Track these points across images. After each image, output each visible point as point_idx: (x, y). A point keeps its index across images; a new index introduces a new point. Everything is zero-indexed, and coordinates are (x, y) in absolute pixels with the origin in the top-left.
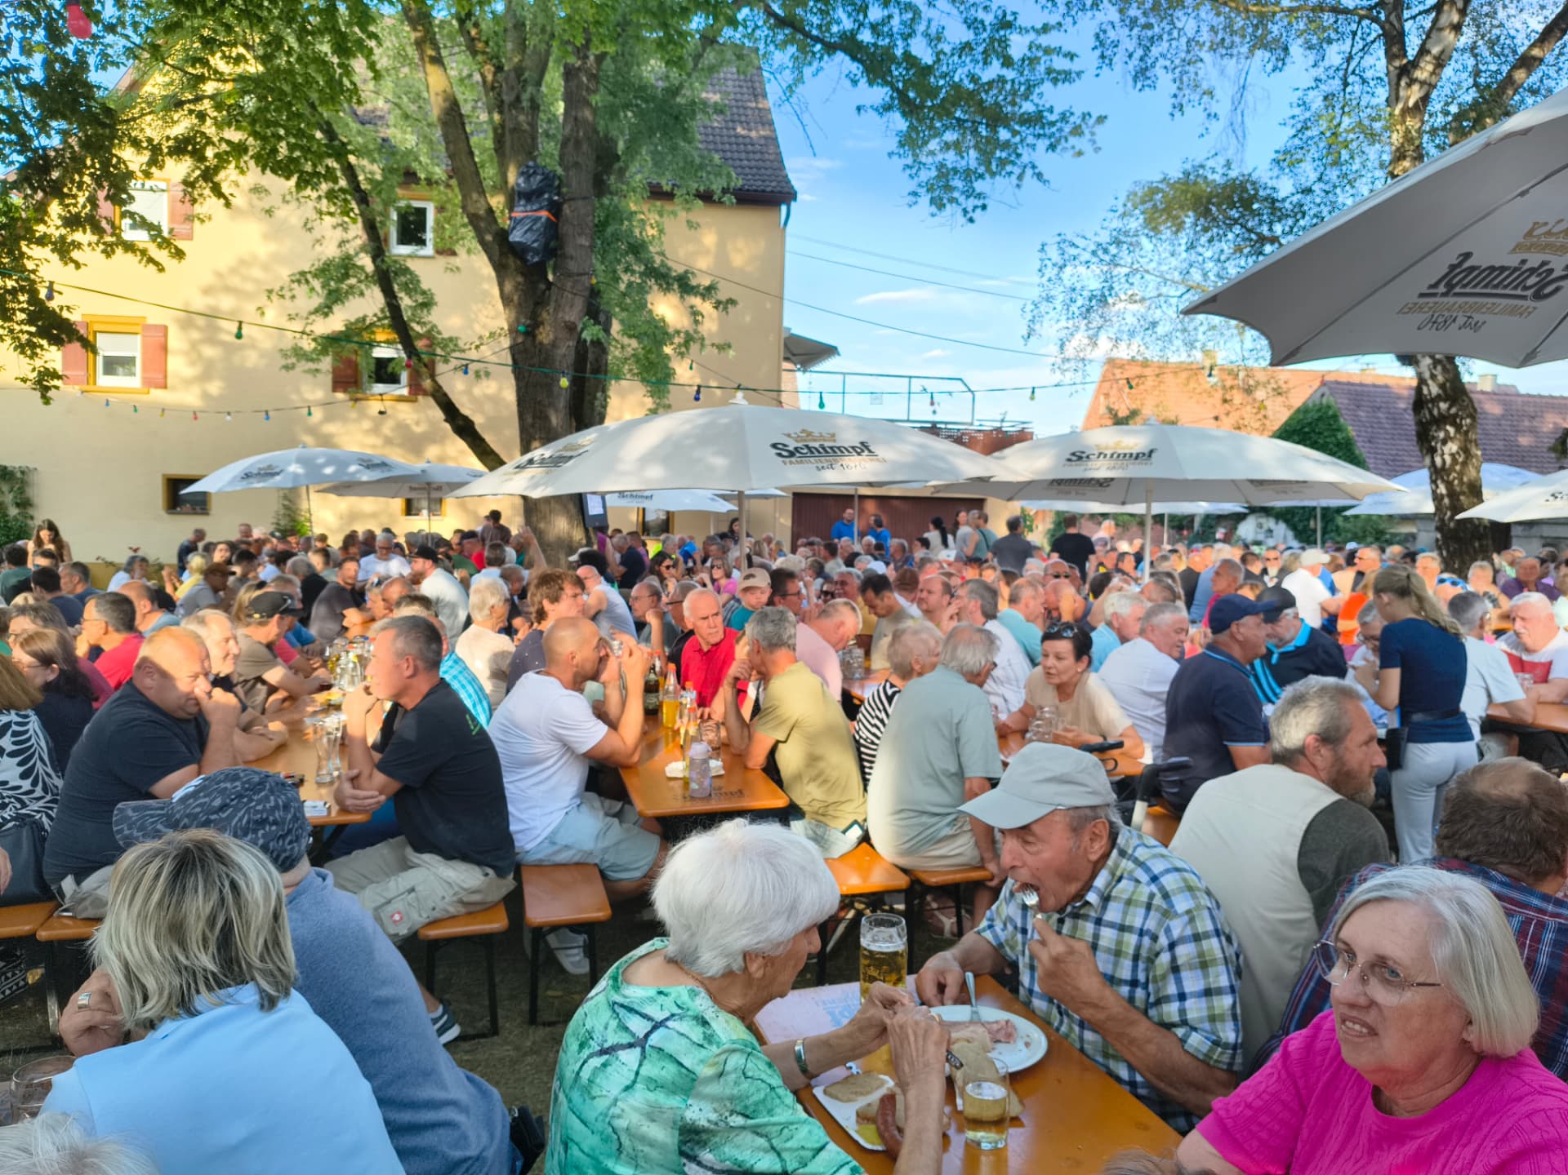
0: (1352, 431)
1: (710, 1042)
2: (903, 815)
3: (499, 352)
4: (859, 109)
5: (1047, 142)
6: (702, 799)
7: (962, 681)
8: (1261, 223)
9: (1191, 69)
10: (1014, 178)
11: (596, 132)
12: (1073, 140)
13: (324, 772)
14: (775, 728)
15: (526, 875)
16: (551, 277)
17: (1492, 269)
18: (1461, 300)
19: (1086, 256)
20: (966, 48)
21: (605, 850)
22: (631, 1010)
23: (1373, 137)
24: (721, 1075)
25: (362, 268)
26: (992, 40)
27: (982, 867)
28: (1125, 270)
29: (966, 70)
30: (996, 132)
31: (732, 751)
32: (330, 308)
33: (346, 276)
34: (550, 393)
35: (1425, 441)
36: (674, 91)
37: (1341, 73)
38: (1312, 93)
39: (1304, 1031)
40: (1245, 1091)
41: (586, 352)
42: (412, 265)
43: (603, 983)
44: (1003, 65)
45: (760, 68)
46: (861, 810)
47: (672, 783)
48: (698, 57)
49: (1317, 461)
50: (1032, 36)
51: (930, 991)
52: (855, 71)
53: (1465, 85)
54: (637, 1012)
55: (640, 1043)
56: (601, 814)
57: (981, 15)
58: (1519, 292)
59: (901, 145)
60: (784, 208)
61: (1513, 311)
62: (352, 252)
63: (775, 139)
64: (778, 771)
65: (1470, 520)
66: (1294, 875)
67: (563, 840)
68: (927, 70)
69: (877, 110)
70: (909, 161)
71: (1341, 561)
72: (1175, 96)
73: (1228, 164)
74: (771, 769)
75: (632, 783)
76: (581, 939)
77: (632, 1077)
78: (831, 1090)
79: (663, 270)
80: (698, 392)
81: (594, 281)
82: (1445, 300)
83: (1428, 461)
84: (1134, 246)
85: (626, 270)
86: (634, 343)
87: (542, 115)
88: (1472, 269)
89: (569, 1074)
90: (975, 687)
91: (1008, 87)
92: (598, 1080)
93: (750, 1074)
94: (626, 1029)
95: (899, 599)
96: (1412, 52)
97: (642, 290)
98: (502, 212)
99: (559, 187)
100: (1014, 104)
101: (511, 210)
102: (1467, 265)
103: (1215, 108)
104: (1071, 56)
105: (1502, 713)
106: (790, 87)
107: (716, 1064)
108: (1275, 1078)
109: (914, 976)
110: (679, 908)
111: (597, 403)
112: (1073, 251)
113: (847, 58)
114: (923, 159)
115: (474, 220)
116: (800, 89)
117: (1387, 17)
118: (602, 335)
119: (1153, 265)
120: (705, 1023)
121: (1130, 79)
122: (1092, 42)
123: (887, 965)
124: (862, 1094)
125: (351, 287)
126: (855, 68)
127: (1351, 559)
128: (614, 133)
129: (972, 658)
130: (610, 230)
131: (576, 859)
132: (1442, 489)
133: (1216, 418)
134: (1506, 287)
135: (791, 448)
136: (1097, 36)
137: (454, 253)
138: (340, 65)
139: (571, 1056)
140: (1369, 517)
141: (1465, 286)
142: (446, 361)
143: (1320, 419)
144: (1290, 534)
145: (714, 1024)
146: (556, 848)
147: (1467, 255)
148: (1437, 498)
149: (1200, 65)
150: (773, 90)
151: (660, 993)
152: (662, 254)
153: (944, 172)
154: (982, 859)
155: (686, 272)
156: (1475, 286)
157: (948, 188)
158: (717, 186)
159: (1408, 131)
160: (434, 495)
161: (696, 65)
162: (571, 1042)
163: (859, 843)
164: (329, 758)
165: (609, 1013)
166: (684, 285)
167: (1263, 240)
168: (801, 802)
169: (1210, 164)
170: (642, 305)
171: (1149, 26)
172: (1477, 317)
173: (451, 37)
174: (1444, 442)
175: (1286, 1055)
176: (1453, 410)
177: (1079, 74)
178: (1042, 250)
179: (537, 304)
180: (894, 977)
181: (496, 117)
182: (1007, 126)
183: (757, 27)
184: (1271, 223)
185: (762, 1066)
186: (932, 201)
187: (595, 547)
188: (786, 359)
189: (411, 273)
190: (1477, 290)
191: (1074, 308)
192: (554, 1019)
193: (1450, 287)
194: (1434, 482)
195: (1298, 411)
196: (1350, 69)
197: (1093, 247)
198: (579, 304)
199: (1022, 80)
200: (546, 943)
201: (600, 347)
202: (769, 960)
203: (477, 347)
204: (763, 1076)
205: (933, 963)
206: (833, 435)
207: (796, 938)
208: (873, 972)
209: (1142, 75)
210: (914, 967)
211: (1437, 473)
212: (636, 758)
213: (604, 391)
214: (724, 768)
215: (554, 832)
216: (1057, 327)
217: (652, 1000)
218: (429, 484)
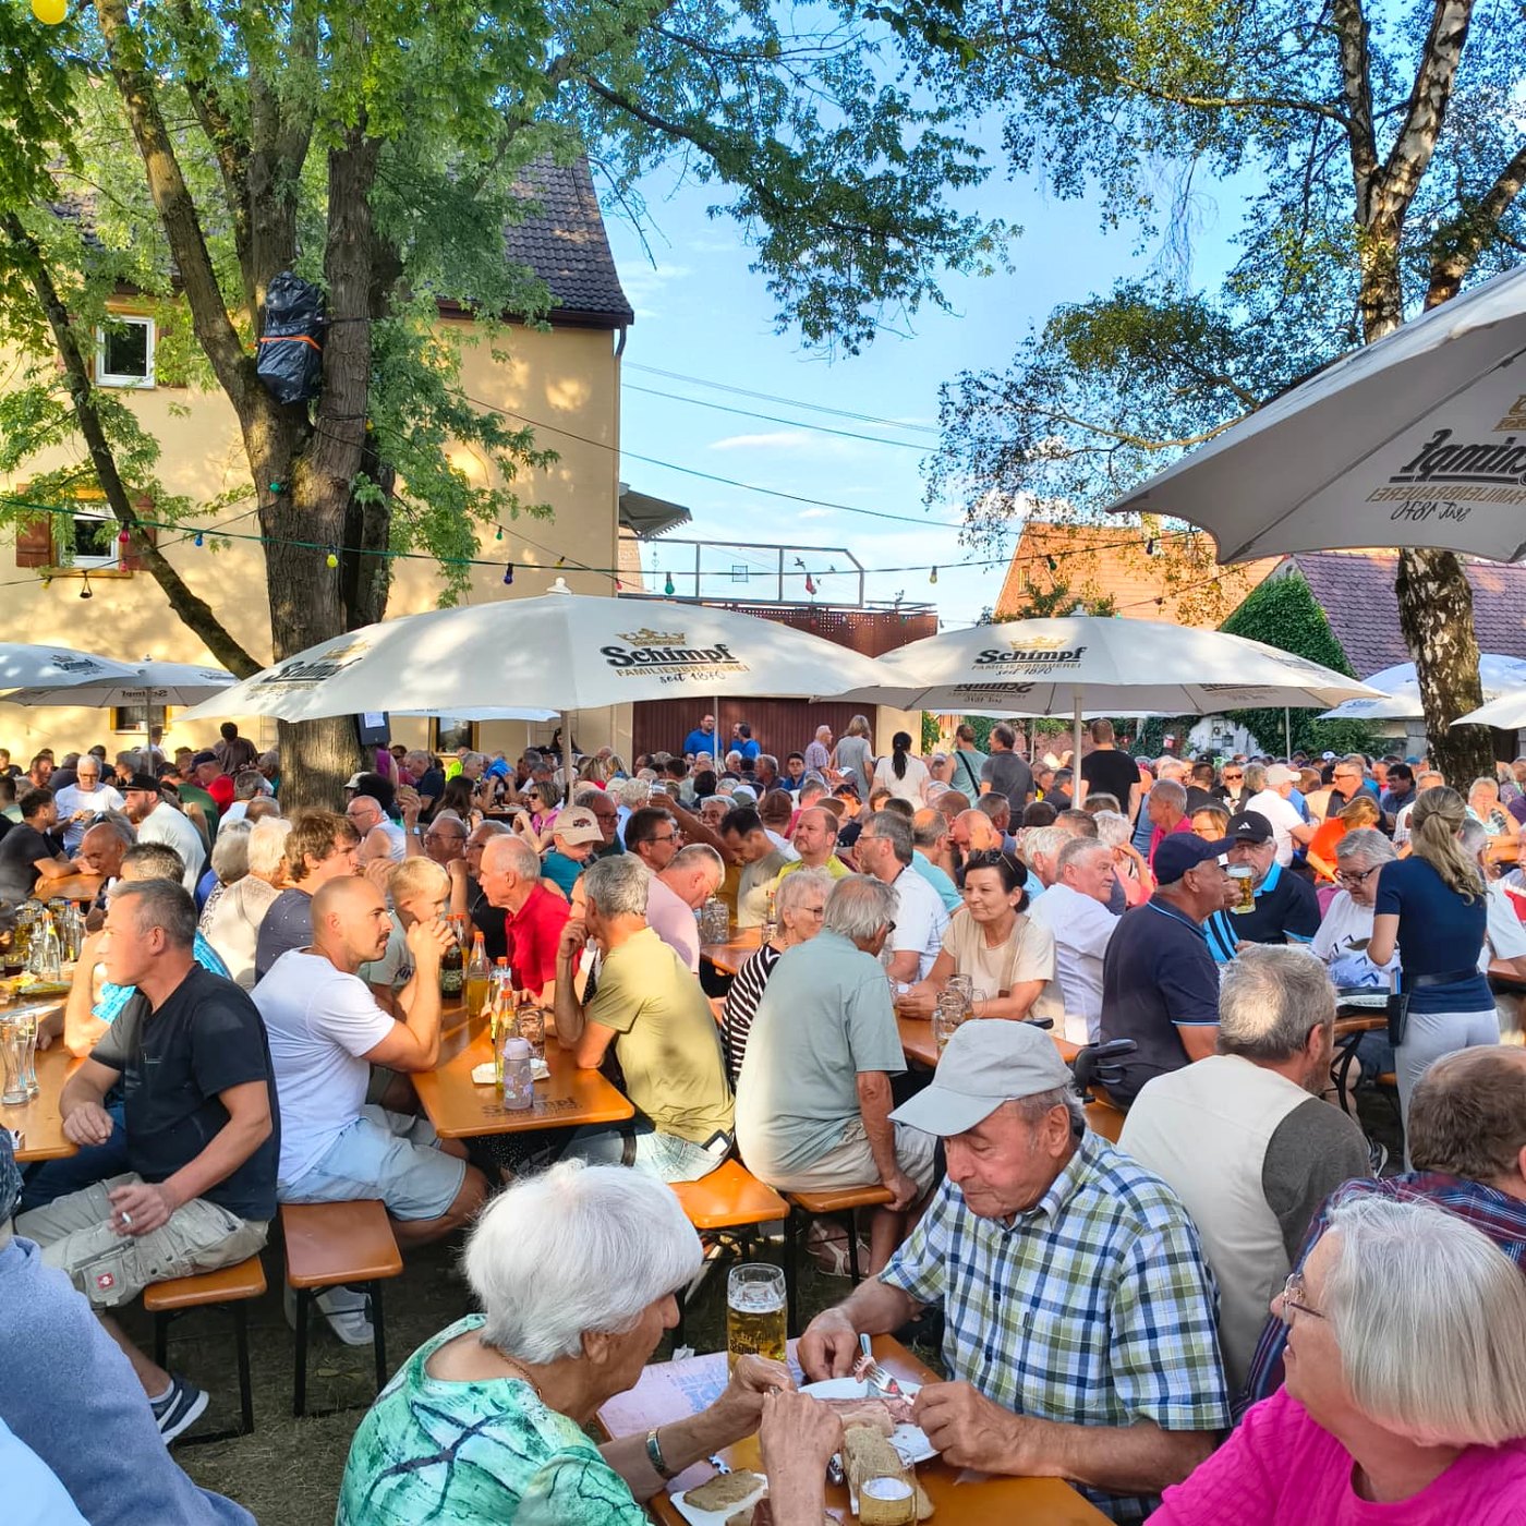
0: (1325, 613)
1: (536, 1453)
2: (780, 1123)
3: (244, 517)
4: (711, 211)
5: (947, 256)
6: (520, 1111)
7: (852, 949)
8: (1211, 358)
9: (1125, 171)
10: (906, 300)
11: (372, 232)
12: (979, 255)
13: (15, 1088)
14: (616, 1014)
15: (289, 1220)
16: (312, 420)
17: (1475, 448)
18: (1440, 485)
19: (997, 400)
20: (843, 136)
21: (393, 1181)
22: (435, 1413)
23: (1341, 259)
24: (549, 1495)
25: (59, 405)
26: (877, 126)
27: (881, 1187)
28: (1044, 418)
29: (845, 165)
30: (884, 242)
31: (561, 1048)
32: (16, 459)
33: (38, 415)
34: (312, 571)
35: (1413, 632)
36: (472, 185)
37: (1302, 179)
38: (1268, 203)
39: (1270, 1400)
40: (1201, 1478)
41: (361, 515)
42: (126, 401)
43: (401, 1376)
44: (891, 159)
45: (584, 156)
46: (727, 1117)
47: (481, 1091)
48: (504, 141)
49: (1282, 661)
50: (926, 124)
51: (816, 1360)
52: (705, 163)
53: (1448, 197)
54: (443, 1416)
55: (447, 1456)
56: (388, 1133)
57: (861, 95)
58: (1507, 475)
59: (766, 256)
60: (617, 332)
61: (1501, 496)
62: (45, 385)
63: (606, 243)
64: (619, 1069)
65: (1468, 726)
66: (1257, 1195)
67: (335, 1169)
68: (796, 164)
69: (733, 212)
70: (775, 277)
71: (1317, 777)
72: (1105, 205)
73: (1170, 287)
74: (612, 1069)
75: (429, 1095)
76: (362, 1299)
77: (438, 1501)
78: (694, 1496)
79: (461, 412)
80: (510, 572)
81: (370, 426)
82: (1422, 484)
83: (1415, 653)
84: (1056, 388)
85: (413, 413)
86: (424, 505)
87: (300, 212)
88: (1452, 448)
89: (357, 1500)
90: (868, 955)
91: (899, 186)
92: (393, 1507)
93: (587, 1491)
94: (429, 1438)
95: (773, 836)
96: (1382, 157)
97: (435, 437)
98: (248, 334)
99: (324, 304)
100: (905, 209)
101: (260, 334)
102: (1445, 444)
103: (1153, 220)
104: (976, 152)
105: (1509, 971)
106: (622, 180)
107: (545, 1479)
108: (1237, 1458)
109: (796, 1341)
110: (499, 1278)
111: (376, 583)
112: (981, 394)
113: (694, 146)
114: (794, 275)
115: (210, 346)
116: (636, 184)
117: (1353, 113)
118: (381, 496)
119: (1080, 410)
120: (528, 1427)
121: (1050, 183)
122: (1001, 139)
123: (761, 1332)
124: (733, 1500)
125: (45, 430)
126: (702, 158)
127: (1328, 775)
128: (395, 236)
129: (864, 918)
130: (392, 358)
131: (354, 1195)
132: (1434, 688)
133: (1159, 602)
134: (1492, 469)
135: (628, 654)
136: (1007, 132)
137: (183, 385)
138: (30, 147)
139: (359, 1476)
140: (1349, 721)
141: (1445, 468)
142: (171, 527)
143: (1287, 598)
144: (1253, 741)
145: (540, 1428)
146: (329, 1180)
147: (1445, 433)
148: (1426, 698)
149: (1134, 166)
150: (602, 184)
151: (474, 1389)
152: (459, 392)
153: (820, 293)
154: (881, 1176)
155: (492, 416)
156: (1456, 469)
157: (824, 311)
158: (530, 307)
159: (1381, 253)
160: (157, 702)
161: (501, 152)
162: (359, 1457)
163: (725, 1161)
164: (20, 1072)
165: (407, 1417)
166: (488, 431)
167: (1212, 381)
168: (650, 1107)
169: (1149, 284)
170: (435, 458)
171: (1070, 120)
172: (1460, 504)
173: (179, 105)
174: (1434, 632)
175: (1249, 1431)
176: (1445, 592)
177: (985, 171)
178: (943, 391)
179: (295, 454)
180: (771, 1344)
181: (240, 213)
182: (898, 235)
183: (580, 105)
184: (1222, 360)
185: (604, 1479)
186: (806, 327)
187: (375, 770)
188: (623, 523)
189: (127, 413)
190: (1459, 473)
191: (984, 464)
192: (327, 1407)
193: (1427, 469)
194: (1423, 679)
195: (1259, 588)
196: (1313, 174)
197: (1005, 389)
198: (352, 455)
199: (915, 178)
200: (317, 1308)
201: (380, 511)
202: (613, 1340)
203: (215, 510)
204: (605, 1493)
205: (819, 1325)
206: (682, 636)
207: (647, 1311)
208: (745, 1340)
209: (1065, 179)
210: (796, 1328)
211: (1427, 670)
212: (433, 1059)
213: (385, 568)
214: (549, 1069)
215: (326, 1160)
216: (962, 488)
217: (463, 1399)
218: (149, 688)
